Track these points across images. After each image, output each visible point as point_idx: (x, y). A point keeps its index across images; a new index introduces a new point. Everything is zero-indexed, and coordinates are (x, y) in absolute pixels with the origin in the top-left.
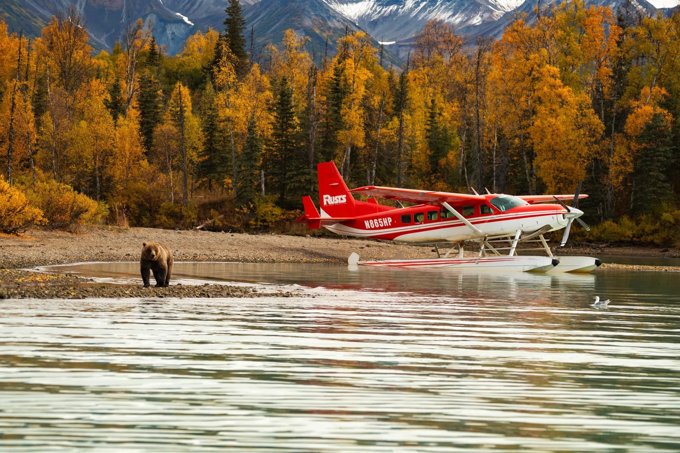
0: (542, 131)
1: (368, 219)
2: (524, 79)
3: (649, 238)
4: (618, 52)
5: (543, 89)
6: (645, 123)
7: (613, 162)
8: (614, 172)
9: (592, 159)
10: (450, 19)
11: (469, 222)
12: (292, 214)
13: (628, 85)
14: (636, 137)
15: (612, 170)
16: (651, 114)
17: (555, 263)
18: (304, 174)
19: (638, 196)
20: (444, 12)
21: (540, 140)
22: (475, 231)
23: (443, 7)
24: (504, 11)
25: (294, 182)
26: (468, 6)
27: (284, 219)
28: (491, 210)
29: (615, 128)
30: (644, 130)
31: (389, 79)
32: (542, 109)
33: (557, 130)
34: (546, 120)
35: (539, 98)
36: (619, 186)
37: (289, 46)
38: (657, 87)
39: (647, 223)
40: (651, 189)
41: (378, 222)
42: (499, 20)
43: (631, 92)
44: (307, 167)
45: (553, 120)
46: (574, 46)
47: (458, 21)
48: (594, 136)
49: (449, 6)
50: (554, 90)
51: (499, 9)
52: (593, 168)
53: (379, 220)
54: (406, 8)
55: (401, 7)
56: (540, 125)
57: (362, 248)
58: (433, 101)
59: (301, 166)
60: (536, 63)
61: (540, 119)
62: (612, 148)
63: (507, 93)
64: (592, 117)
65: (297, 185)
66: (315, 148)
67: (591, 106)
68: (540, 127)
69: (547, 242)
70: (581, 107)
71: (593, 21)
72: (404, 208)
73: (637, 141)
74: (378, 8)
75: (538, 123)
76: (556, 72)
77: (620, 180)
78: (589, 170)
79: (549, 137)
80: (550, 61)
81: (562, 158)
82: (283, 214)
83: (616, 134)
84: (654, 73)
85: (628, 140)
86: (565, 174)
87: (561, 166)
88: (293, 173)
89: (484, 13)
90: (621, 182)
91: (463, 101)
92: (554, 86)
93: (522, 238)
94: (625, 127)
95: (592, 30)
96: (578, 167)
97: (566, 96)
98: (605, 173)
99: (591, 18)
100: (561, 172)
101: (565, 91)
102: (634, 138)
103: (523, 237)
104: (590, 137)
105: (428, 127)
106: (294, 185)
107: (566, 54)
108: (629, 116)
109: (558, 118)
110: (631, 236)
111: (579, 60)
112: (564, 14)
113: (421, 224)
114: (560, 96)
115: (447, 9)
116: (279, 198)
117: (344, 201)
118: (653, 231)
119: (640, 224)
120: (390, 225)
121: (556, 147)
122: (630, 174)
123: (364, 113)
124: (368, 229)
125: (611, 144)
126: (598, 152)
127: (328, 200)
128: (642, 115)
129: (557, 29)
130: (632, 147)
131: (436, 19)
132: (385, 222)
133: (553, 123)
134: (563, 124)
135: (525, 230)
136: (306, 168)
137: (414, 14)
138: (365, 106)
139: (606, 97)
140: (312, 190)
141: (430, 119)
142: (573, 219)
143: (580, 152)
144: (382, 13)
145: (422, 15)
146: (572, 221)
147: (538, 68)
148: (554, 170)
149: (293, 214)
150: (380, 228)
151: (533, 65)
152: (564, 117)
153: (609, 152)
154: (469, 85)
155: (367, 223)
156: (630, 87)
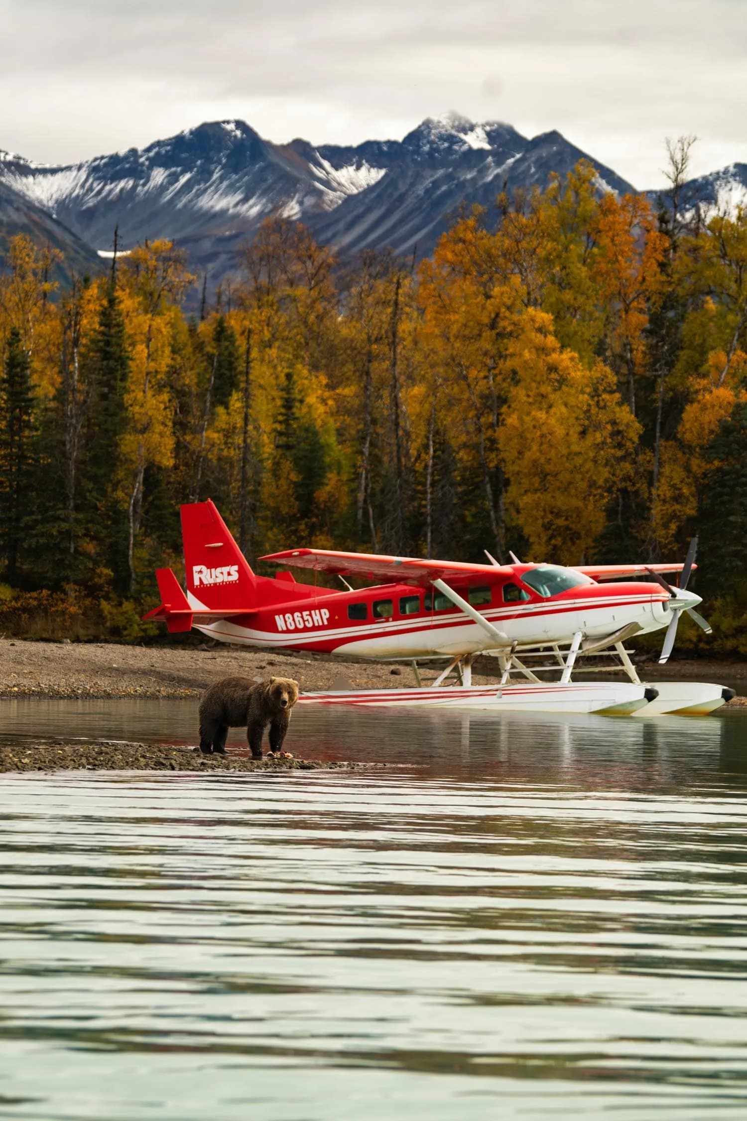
0: (521, 436)
1: (283, 612)
2: (480, 335)
3: (730, 644)
4: (662, 283)
5: (521, 355)
6: (719, 421)
7: (659, 496)
8: (659, 517)
9: (618, 490)
10: (239, 208)
11: (482, 618)
12: (31, 598)
13: (682, 348)
14: (702, 448)
15: (657, 511)
16: (729, 403)
17: (650, 695)
18: (57, 519)
19: (707, 561)
20: (226, 193)
21: (516, 455)
22: (494, 636)
23: (225, 183)
24: (345, 194)
25: (36, 535)
26: (275, 182)
27: (18, 609)
28: (524, 593)
29: (661, 431)
30: (717, 435)
31: (190, 331)
32: (519, 394)
33: (550, 434)
34: (528, 414)
35: (514, 372)
36: (669, 543)
37: (21, 266)
38: (739, 352)
39: (725, 615)
40: (732, 548)
41: (302, 617)
42: (336, 211)
43: (689, 360)
44: (61, 506)
45: (541, 415)
46: (578, 271)
47: (255, 211)
48: (620, 446)
49: (237, 181)
50: (543, 357)
51: (334, 190)
52: (620, 508)
53: (305, 613)
54: (152, 184)
55: (142, 182)
56: (518, 425)
57: (262, 668)
58: (289, 376)
59: (51, 504)
60: (504, 304)
61: (516, 412)
62: (656, 470)
63: (452, 361)
64: (617, 409)
65: (42, 541)
66: (77, 469)
67: (615, 388)
68: (517, 429)
69: (629, 655)
70: (596, 390)
71: (614, 223)
72: (352, 590)
73: (703, 456)
74: (95, 185)
75: (512, 420)
76: (547, 323)
77: (672, 532)
78: (611, 513)
79: (535, 447)
80: (529, 300)
81: (559, 488)
82: (16, 599)
83: (663, 442)
84: (733, 325)
85: (684, 453)
86: (566, 519)
87: (559, 503)
88: (34, 517)
89: (305, 196)
90: (673, 535)
91: (365, 378)
92: (543, 349)
93: (585, 647)
94: (680, 428)
95: (612, 240)
96: (591, 507)
97: (567, 368)
98: (645, 519)
99: (610, 218)
100: (558, 515)
101: (565, 358)
102: (697, 449)
103: (587, 646)
104: (614, 447)
105: (279, 427)
106: (38, 542)
107: (563, 285)
108: (688, 408)
109: (553, 410)
110: (695, 639)
111: (588, 298)
112: (555, 209)
113: (387, 621)
114: (553, 368)
115: (232, 189)
116: (7, 567)
117: (235, 577)
118: (736, 629)
119: (711, 616)
120: (326, 623)
121: (548, 468)
122: (690, 519)
123: (170, 401)
124: (283, 632)
125: (654, 461)
126: (629, 477)
127: (202, 576)
128: (713, 406)
129: (543, 237)
130: (695, 468)
131: (212, 207)
132: (315, 618)
133: (541, 421)
134: (562, 424)
135: (590, 631)
136: (60, 509)
137: (168, 195)
138: (172, 388)
139: (638, 370)
140: (72, 550)
141: (283, 411)
142: (682, 611)
143: (594, 478)
144: (104, 194)
145: (184, 200)
146: (680, 614)
147: (507, 314)
148: (544, 511)
149: (35, 599)
150: (306, 629)
151: (499, 308)
152: (564, 410)
153: (651, 479)
154: (375, 346)
155: (279, 620)
156: (686, 351)
